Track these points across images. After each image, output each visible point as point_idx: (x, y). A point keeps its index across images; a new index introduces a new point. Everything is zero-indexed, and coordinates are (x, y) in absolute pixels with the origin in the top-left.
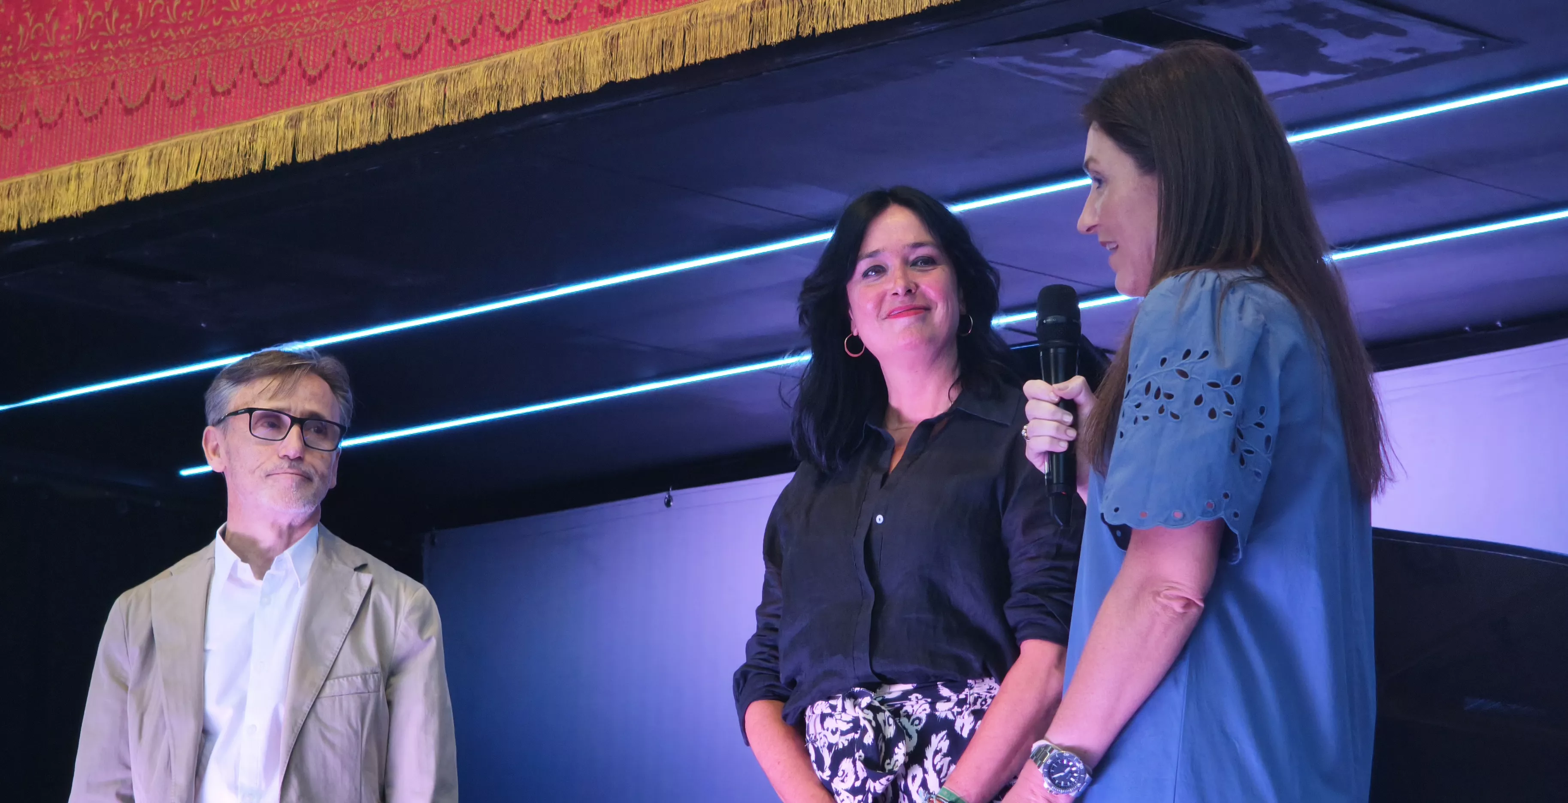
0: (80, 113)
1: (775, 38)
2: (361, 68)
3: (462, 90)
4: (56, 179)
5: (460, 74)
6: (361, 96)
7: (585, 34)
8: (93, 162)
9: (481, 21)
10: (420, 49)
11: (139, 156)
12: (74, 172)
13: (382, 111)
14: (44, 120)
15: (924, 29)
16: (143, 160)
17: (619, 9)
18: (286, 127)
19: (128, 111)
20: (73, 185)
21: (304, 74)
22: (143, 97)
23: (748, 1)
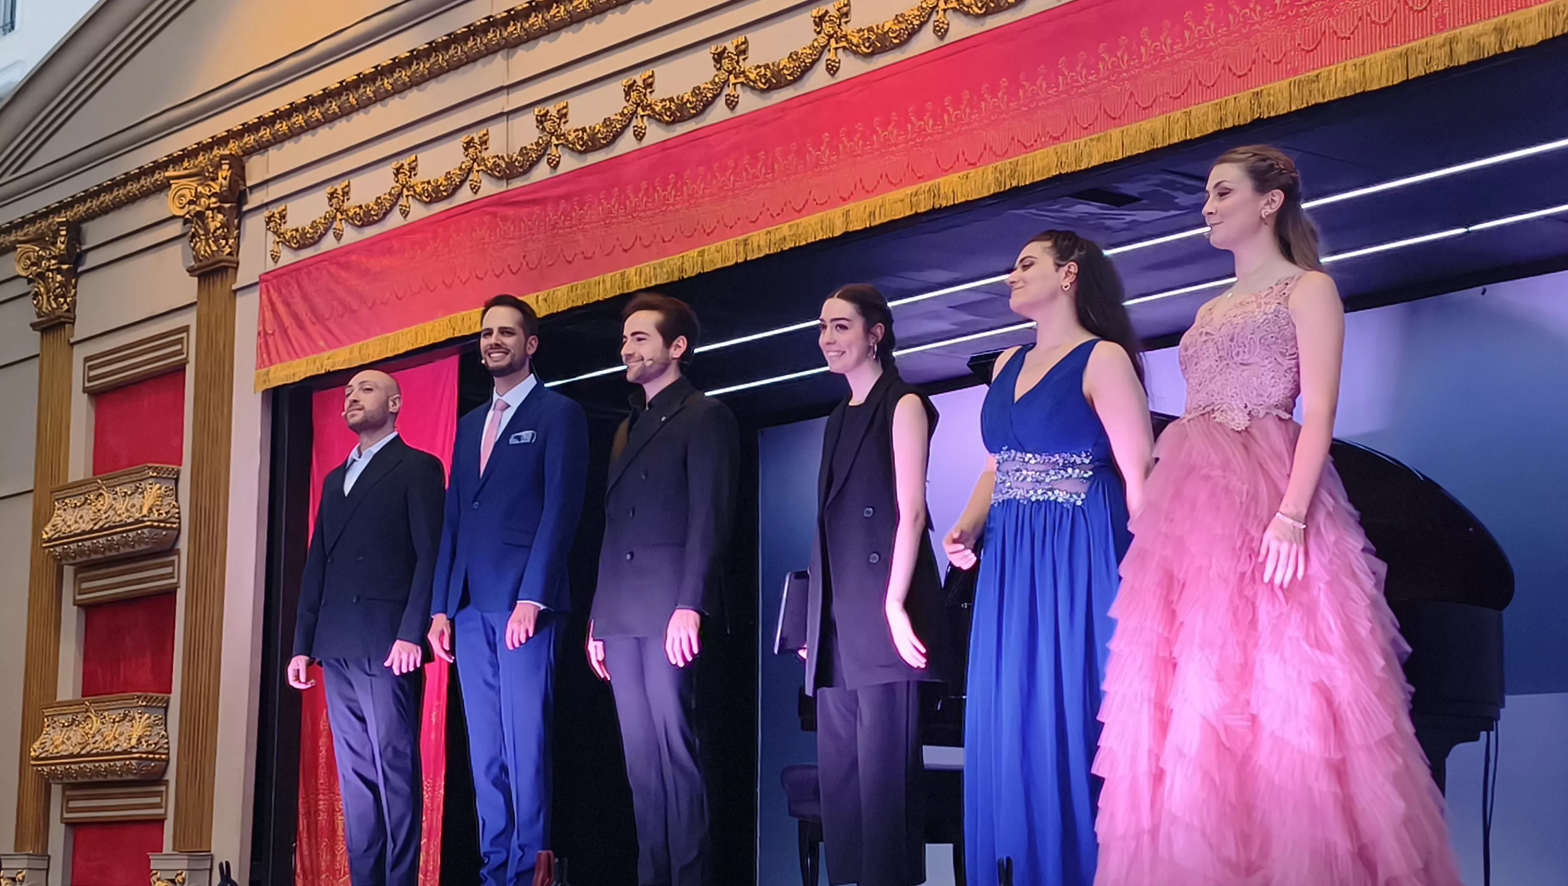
1: (922, 210)
2: (731, 228)
3: (778, 237)
4: (593, 282)
5: (776, 229)
6: (731, 240)
7: (834, 210)
8: (610, 274)
9: (785, 205)
10: (758, 219)
11: (631, 271)
12: (601, 280)
13: (741, 248)
14: (587, 256)
15: (992, 202)
16: (633, 273)
17: (849, 198)
18: (697, 256)
20: (601, 284)
21: (705, 232)
22: (631, 244)
23: (909, 192)
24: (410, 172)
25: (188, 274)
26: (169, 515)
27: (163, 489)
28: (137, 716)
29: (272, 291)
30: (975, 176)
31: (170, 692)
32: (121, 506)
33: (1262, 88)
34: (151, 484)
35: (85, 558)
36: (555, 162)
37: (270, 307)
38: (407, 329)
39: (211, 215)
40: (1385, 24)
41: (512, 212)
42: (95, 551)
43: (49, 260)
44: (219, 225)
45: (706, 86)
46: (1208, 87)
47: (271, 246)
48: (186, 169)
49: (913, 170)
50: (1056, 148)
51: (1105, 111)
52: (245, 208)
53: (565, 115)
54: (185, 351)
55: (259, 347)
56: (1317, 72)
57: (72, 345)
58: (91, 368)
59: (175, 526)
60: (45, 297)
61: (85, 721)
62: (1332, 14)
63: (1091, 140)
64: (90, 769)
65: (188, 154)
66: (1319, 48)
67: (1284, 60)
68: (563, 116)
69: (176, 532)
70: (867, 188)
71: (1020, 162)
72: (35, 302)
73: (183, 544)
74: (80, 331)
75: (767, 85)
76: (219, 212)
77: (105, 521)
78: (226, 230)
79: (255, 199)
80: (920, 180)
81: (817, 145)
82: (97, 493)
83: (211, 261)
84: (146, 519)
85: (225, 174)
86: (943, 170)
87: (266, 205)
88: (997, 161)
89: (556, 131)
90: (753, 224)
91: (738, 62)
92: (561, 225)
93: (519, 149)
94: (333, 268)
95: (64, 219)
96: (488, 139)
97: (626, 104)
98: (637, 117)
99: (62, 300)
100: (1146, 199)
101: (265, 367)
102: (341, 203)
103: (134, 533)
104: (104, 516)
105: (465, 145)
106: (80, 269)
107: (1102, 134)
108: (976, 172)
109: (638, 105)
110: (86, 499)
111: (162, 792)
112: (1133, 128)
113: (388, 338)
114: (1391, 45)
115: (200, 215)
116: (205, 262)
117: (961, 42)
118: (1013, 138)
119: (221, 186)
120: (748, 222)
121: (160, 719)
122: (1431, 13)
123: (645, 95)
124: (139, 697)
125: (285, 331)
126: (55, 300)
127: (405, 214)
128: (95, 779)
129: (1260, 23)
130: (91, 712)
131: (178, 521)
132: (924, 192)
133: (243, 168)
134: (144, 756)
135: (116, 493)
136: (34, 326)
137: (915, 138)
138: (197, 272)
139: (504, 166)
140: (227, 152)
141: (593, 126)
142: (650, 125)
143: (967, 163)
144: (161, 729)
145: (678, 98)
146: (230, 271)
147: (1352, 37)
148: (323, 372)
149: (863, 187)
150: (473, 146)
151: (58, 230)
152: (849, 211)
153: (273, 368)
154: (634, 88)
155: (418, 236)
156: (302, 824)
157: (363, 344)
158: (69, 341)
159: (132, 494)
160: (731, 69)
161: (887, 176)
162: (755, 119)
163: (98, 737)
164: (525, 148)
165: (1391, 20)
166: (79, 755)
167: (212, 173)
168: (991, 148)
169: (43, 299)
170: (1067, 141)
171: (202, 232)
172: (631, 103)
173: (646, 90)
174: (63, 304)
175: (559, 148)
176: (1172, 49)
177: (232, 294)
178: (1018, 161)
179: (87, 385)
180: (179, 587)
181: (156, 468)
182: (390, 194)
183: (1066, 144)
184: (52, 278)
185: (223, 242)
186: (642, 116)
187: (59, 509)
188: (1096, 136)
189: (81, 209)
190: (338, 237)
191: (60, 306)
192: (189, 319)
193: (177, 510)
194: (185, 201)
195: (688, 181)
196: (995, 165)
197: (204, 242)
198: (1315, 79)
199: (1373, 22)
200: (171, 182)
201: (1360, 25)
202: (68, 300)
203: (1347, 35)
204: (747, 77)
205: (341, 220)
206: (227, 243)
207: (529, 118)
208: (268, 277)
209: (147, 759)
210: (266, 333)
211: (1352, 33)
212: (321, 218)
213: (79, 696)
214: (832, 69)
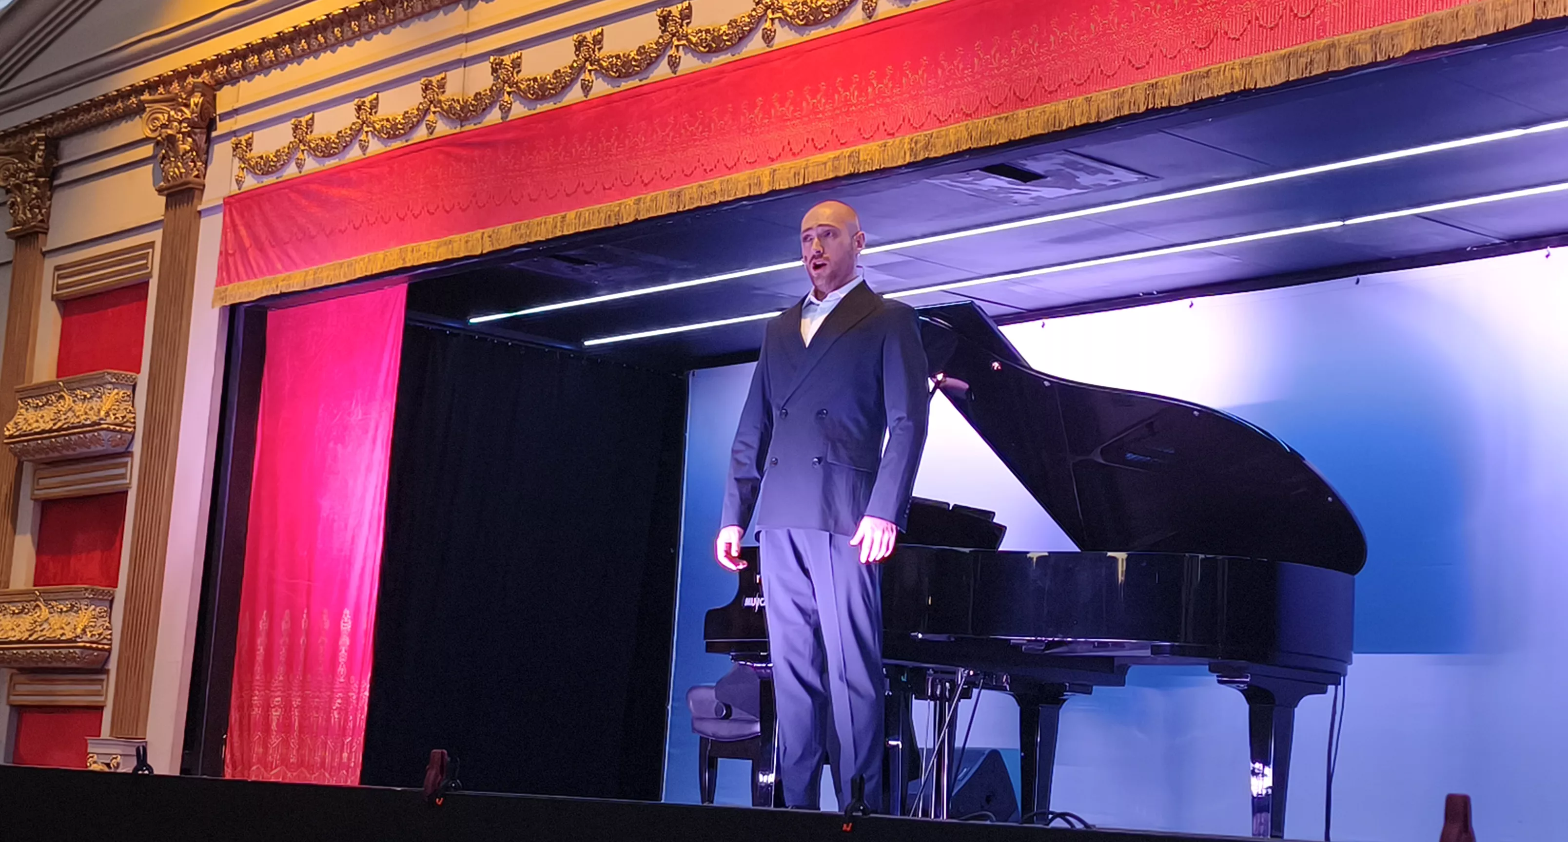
0: (547, 195)
1: (842, 173)
2: (667, 180)
3: (709, 191)
4: (536, 223)
5: (708, 184)
6: (666, 192)
7: (762, 169)
8: (552, 216)
9: (719, 161)
10: (692, 173)
11: (571, 215)
12: (544, 220)
13: (675, 199)
14: (532, 198)
15: (906, 170)
16: (573, 216)
17: (777, 158)
18: (634, 204)
19: (568, 195)
20: (543, 225)
21: (643, 182)
22: (574, 190)
23: (833, 156)
24: (371, 109)
25: (156, 193)
26: (125, 420)
27: (121, 394)
28: (83, 607)
29: (234, 213)
30: (892, 145)
31: (116, 587)
32: (80, 408)
33: (1157, 80)
34: (110, 389)
35: (43, 456)
36: (506, 108)
37: (232, 229)
38: (359, 257)
39: (181, 139)
40: (1271, 29)
41: (464, 153)
42: (53, 448)
43: (26, 172)
44: (188, 148)
45: (651, 46)
46: (1109, 77)
47: (236, 171)
48: (161, 94)
49: (837, 137)
50: (967, 124)
51: (1015, 94)
52: (214, 134)
53: (519, 65)
54: (149, 265)
55: (220, 268)
56: (1207, 69)
57: (44, 254)
58: (60, 277)
59: (130, 430)
60: (21, 208)
61: (34, 609)
62: (1224, 16)
63: (1000, 119)
64: (37, 655)
65: (164, 81)
66: (1211, 47)
67: (1178, 56)
68: (517, 65)
69: (131, 436)
70: (794, 151)
71: (934, 135)
72: (12, 211)
73: (137, 448)
74: (53, 241)
75: (707, 49)
76: (190, 136)
77: (63, 422)
78: (194, 153)
79: (222, 127)
80: (842, 146)
81: (752, 107)
82: (58, 394)
83: (180, 181)
84: (102, 422)
85: (196, 100)
86: (864, 138)
87: (234, 133)
88: (913, 133)
89: (509, 79)
90: (687, 178)
91: (681, 26)
92: (511, 168)
93: (474, 93)
94: (293, 196)
95: (44, 135)
96: (445, 83)
97: (576, 59)
98: (585, 72)
99: (37, 211)
100: (1051, 176)
101: (224, 285)
102: (304, 135)
103: (91, 434)
104: (63, 417)
105: (424, 87)
106: (56, 183)
107: (1012, 113)
108: (894, 142)
109: (586, 60)
110: (48, 400)
111: (102, 680)
112: (1039, 108)
113: (343, 263)
114: (1275, 48)
115: (171, 139)
116: (172, 183)
117: (888, 20)
118: (929, 113)
119: (192, 113)
120: (683, 176)
121: (105, 611)
122: (1314, 21)
123: (594, 51)
124: (86, 589)
125: (244, 251)
126: (30, 210)
127: (364, 148)
128: (40, 665)
129: (1161, 19)
130: (40, 601)
131: (133, 425)
132: (845, 157)
133: (215, 97)
134: (88, 645)
135: (76, 396)
136: (9, 234)
137: (841, 107)
138: (166, 192)
139: (459, 109)
140: (200, 80)
141: (544, 76)
142: (596, 79)
143: (886, 133)
144: (105, 621)
145: (624, 55)
146: (197, 192)
147: (1241, 38)
148: (278, 292)
149: (791, 150)
150: (431, 89)
151: (37, 145)
152: (775, 171)
153: (230, 286)
154: (584, 43)
155: (375, 171)
156: (234, 716)
157: (318, 269)
158: (41, 249)
159: (91, 398)
160: (675, 31)
161: (813, 140)
162: (695, 80)
163: (45, 626)
164: (480, 94)
165: (1277, 25)
166: (27, 641)
167: (185, 99)
168: (909, 120)
169: (19, 209)
170: (978, 118)
171: (171, 154)
172: (580, 57)
173: (595, 46)
174: (37, 215)
175: (511, 96)
176: (1079, 39)
177: (198, 214)
178: (932, 133)
179: (55, 292)
180: (131, 488)
181: (115, 374)
182: (351, 129)
183: (976, 121)
184: (29, 189)
185: (192, 164)
186: (590, 71)
187: (22, 408)
188: (1006, 115)
189: (59, 126)
190: (300, 166)
191: (34, 217)
192: (156, 236)
193: (133, 415)
194: (158, 124)
195: (630, 134)
196: (911, 136)
197: (173, 164)
198: (1205, 75)
199: (1261, 26)
200: (146, 105)
201: (1249, 27)
202: (44, 211)
203: (1237, 37)
204: (689, 41)
205: (303, 151)
206: (195, 166)
207: (486, 67)
208: (232, 200)
209: (90, 648)
210: (227, 253)
211: (1241, 35)
212: (284, 148)
213: (31, 587)
214: (768, 38)
